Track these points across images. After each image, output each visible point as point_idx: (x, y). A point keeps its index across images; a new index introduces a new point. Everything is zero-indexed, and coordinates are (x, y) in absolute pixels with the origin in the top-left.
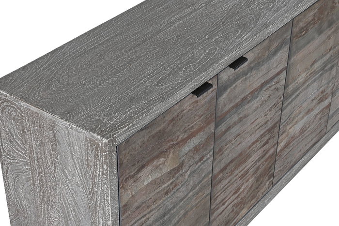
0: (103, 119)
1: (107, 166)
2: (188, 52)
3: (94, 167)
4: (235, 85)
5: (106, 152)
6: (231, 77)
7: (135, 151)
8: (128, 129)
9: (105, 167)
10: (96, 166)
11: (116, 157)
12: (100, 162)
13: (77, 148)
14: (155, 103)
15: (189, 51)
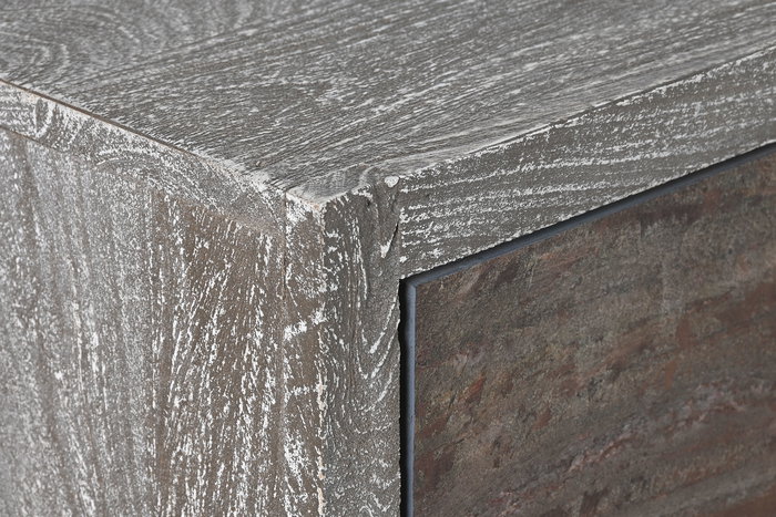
0: (321, 88)
1: (311, 443)
3: (211, 476)
5: (307, 308)
7: (568, 391)
8: (513, 155)
9: (294, 457)
10: (228, 457)
11: (392, 379)
12: (257, 416)
13: (83, 317)
14: (757, 26)
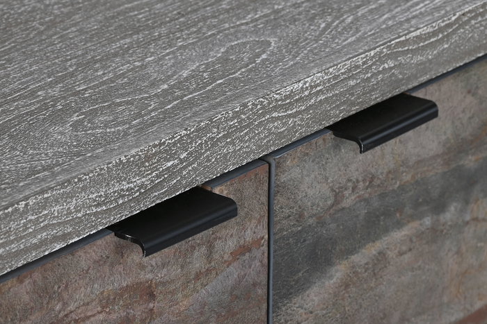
2: (116, 55)
4: (371, 250)
6: (349, 200)
15: (124, 52)
